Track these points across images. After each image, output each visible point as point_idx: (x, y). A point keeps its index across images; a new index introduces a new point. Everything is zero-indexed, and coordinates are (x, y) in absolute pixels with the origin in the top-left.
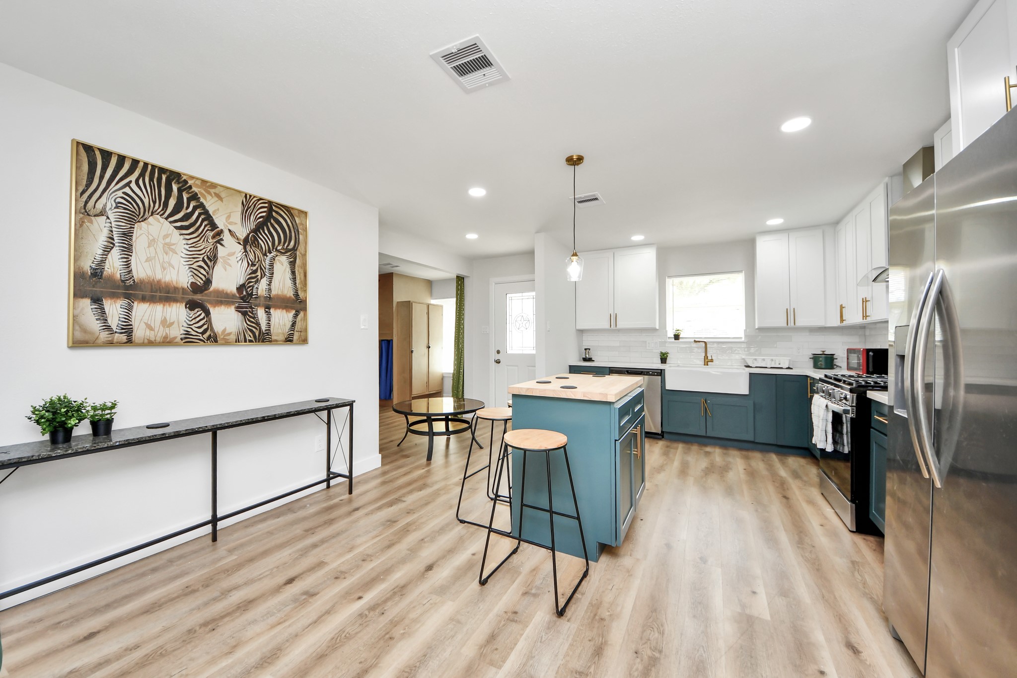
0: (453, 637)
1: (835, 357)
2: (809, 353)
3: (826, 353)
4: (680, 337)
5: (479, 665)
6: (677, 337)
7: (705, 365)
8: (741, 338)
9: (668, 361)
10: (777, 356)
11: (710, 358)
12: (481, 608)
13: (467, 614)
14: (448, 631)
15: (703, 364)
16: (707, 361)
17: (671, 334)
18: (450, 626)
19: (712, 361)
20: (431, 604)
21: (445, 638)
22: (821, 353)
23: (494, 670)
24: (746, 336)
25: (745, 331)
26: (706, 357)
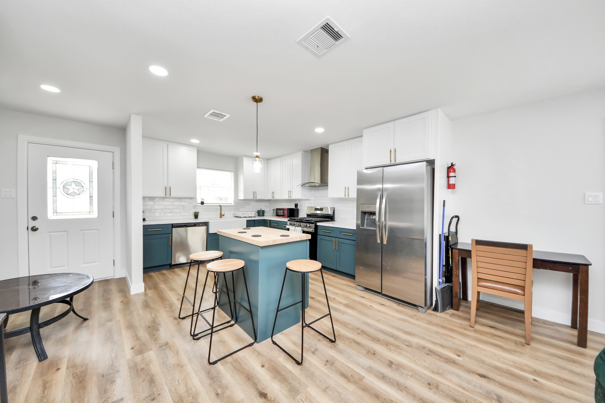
0: (339, 393)
1: (265, 211)
2: (257, 210)
3: (262, 210)
4: (204, 203)
5: (362, 385)
6: (202, 203)
7: (220, 218)
8: (232, 204)
9: (199, 217)
10: (246, 211)
11: (223, 214)
12: (319, 375)
13: (321, 383)
14: (334, 394)
15: (219, 217)
16: (221, 216)
17: (199, 201)
18: (330, 392)
19: (224, 215)
20: (306, 400)
21: (339, 397)
22: (260, 210)
23: (365, 380)
24: (234, 203)
25: (234, 200)
26: (221, 214)
